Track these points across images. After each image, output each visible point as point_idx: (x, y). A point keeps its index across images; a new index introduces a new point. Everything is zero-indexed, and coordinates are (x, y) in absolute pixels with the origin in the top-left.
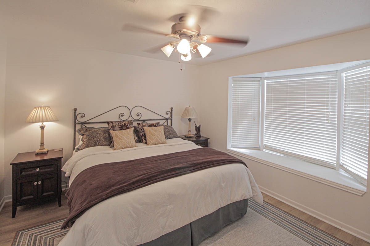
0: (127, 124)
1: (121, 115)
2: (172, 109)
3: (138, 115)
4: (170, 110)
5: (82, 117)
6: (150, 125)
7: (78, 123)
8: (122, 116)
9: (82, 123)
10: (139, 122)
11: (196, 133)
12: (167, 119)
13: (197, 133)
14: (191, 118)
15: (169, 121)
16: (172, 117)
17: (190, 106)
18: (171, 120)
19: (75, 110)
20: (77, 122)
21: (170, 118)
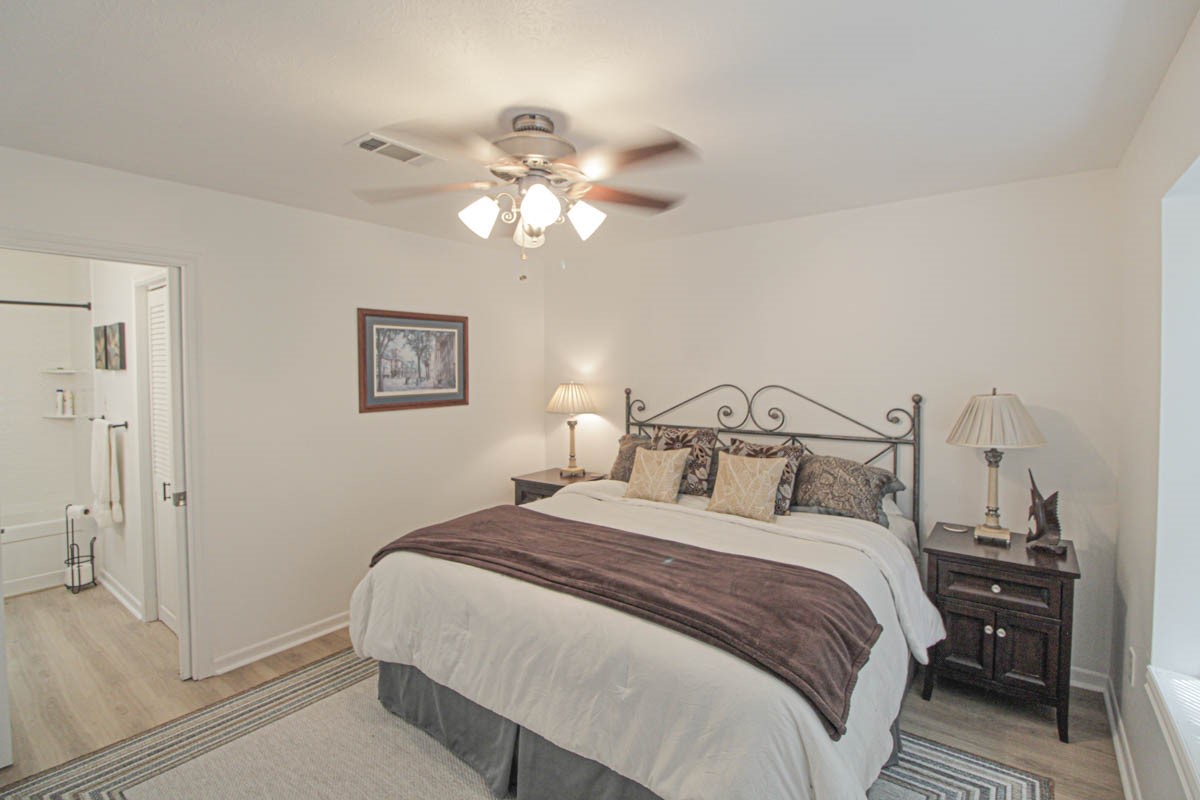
0: (689, 438)
1: (723, 410)
2: (918, 401)
3: (775, 417)
4: (910, 407)
5: (641, 409)
6: (758, 449)
7: (633, 424)
8: (727, 414)
9: (641, 425)
10: (735, 436)
11: (1034, 531)
12: (894, 443)
13: (1040, 533)
14: (999, 447)
15: (906, 452)
16: (917, 436)
17: (998, 392)
18: (916, 444)
19: (628, 393)
20: (632, 421)
21: (911, 437)
